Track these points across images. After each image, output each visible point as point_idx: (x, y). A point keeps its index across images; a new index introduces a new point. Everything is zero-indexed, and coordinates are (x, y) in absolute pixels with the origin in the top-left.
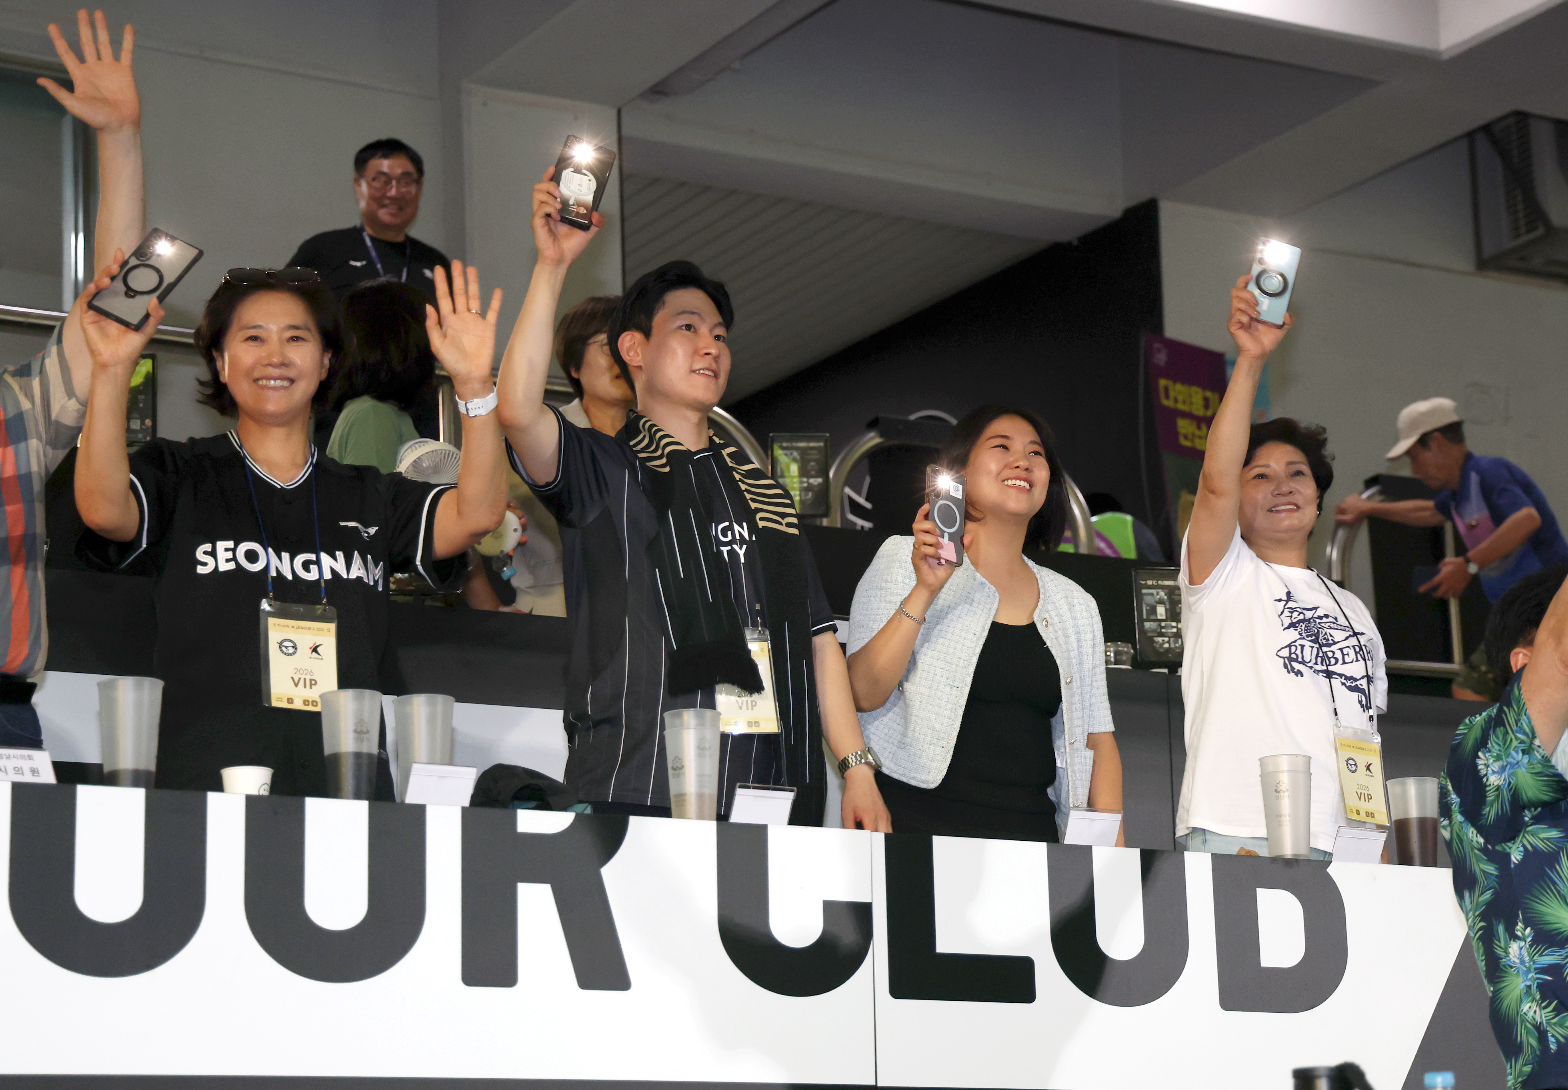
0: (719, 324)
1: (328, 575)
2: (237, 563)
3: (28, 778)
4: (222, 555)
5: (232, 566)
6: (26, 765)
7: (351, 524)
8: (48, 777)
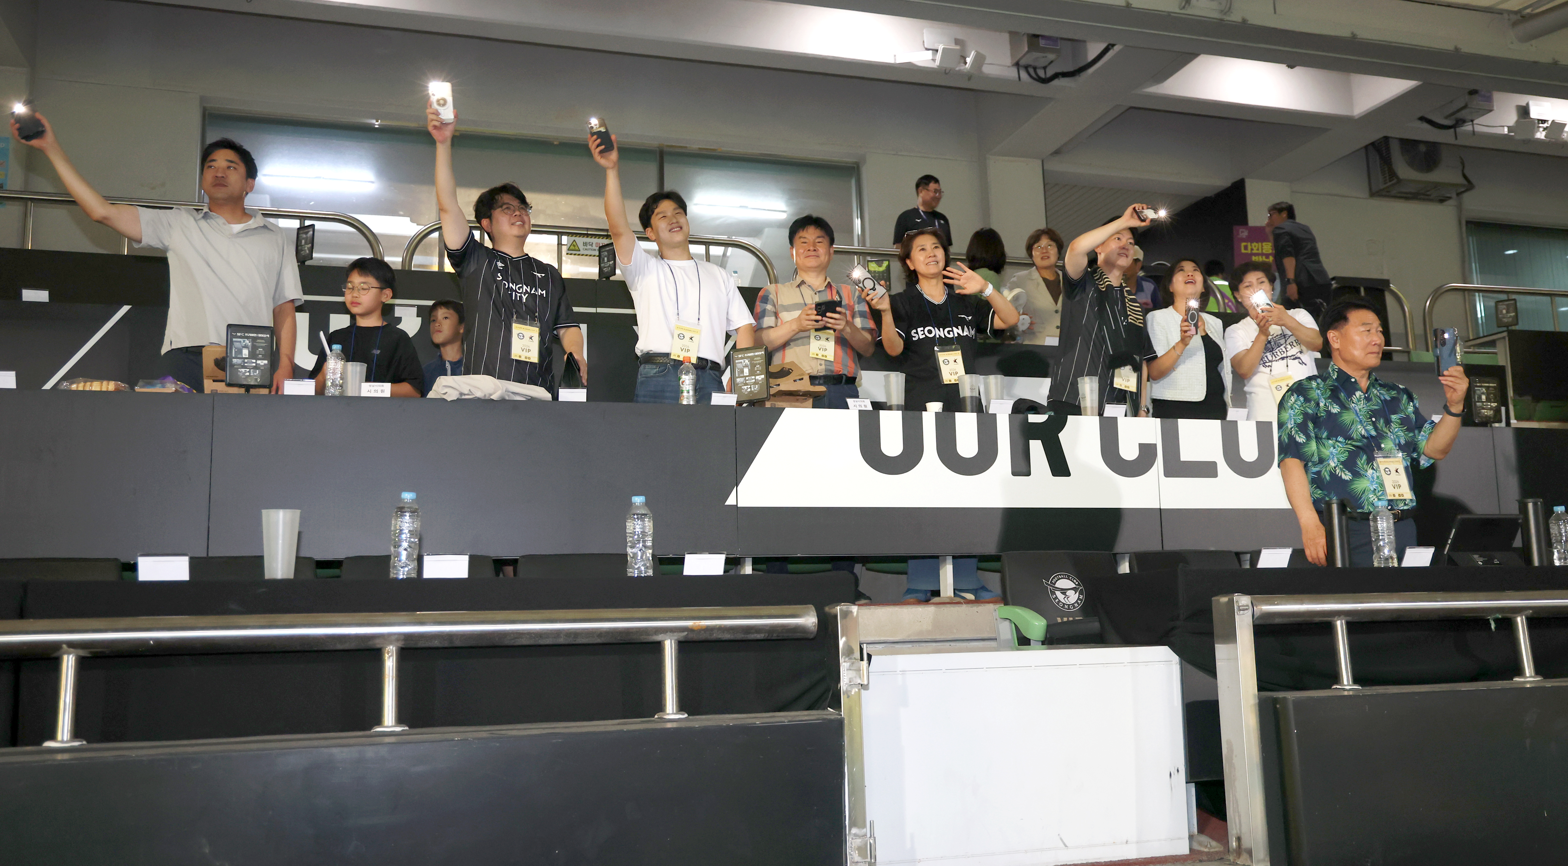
0: (1130, 238)
1: (956, 335)
2: (925, 335)
3: (863, 408)
4: (920, 332)
6: (862, 404)
7: (962, 316)
8: (870, 408)
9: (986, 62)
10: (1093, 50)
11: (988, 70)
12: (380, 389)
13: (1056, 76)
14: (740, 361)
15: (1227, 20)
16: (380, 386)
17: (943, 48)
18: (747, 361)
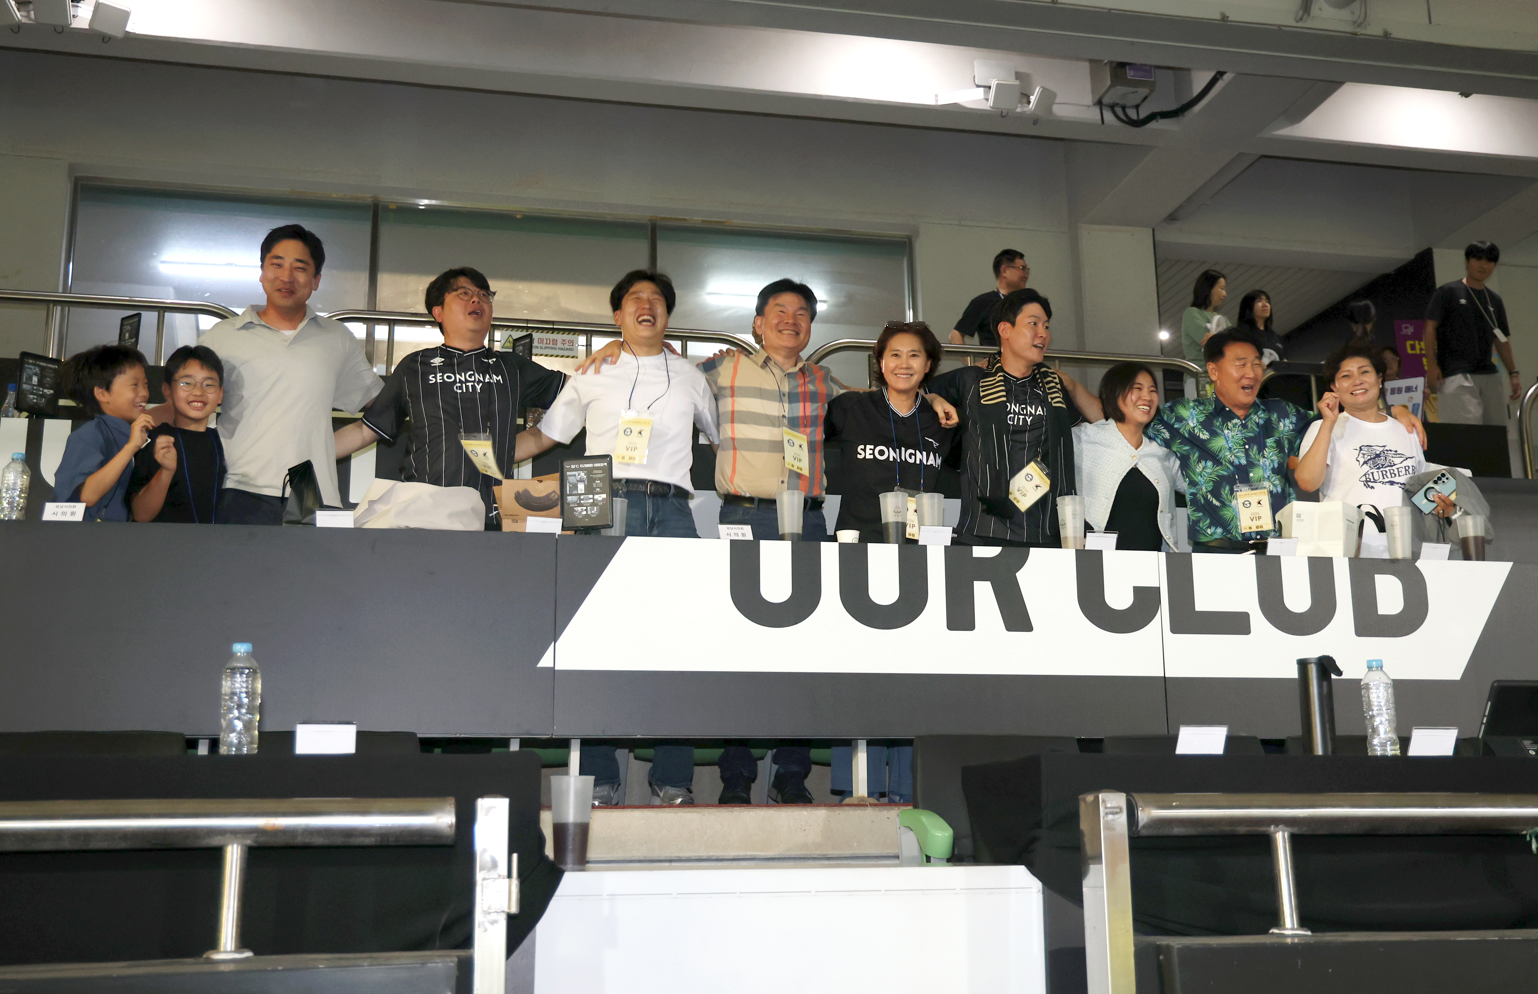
1: (918, 462)
2: (874, 456)
3: (739, 537)
4: (868, 452)
5: (872, 457)
6: (740, 532)
7: (930, 440)
9: (1058, 100)
10: (1200, 80)
11: (1060, 111)
12: (69, 510)
13: (1152, 117)
14: (574, 473)
15: (1361, 34)
16: (70, 507)
17: (997, 84)
18: (582, 474)
